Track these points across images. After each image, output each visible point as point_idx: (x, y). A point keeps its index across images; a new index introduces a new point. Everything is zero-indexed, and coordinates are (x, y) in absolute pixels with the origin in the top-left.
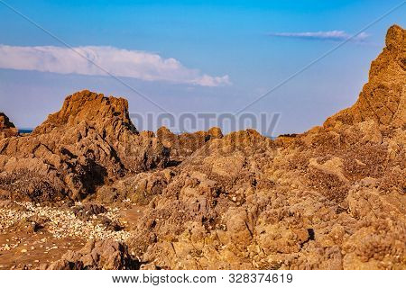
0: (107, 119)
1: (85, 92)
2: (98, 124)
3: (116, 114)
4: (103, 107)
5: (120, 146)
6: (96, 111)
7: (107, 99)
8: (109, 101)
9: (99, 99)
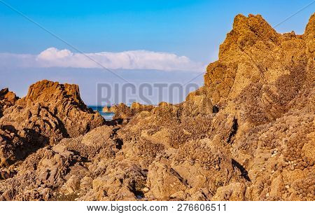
0: (59, 100)
1: (44, 81)
2: (51, 105)
3: (68, 97)
4: (57, 92)
5: (68, 120)
6: (51, 95)
7: (62, 85)
8: (62, 87)
9: (55, 86)
